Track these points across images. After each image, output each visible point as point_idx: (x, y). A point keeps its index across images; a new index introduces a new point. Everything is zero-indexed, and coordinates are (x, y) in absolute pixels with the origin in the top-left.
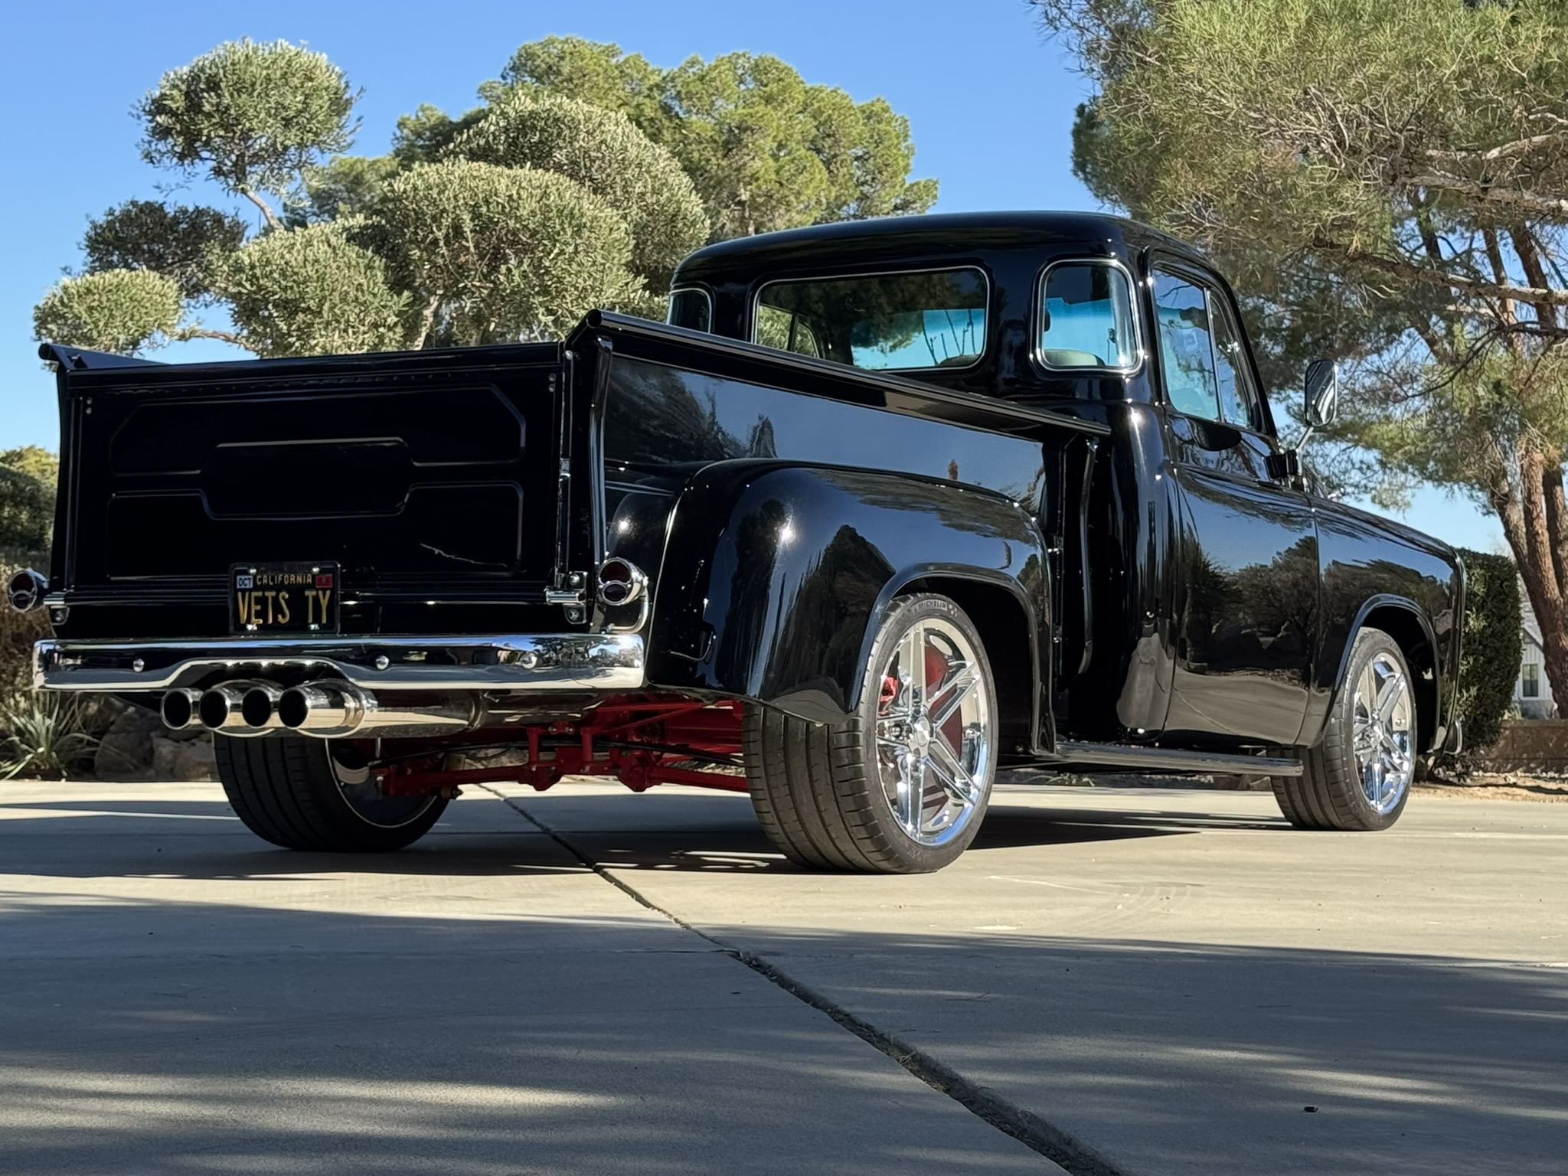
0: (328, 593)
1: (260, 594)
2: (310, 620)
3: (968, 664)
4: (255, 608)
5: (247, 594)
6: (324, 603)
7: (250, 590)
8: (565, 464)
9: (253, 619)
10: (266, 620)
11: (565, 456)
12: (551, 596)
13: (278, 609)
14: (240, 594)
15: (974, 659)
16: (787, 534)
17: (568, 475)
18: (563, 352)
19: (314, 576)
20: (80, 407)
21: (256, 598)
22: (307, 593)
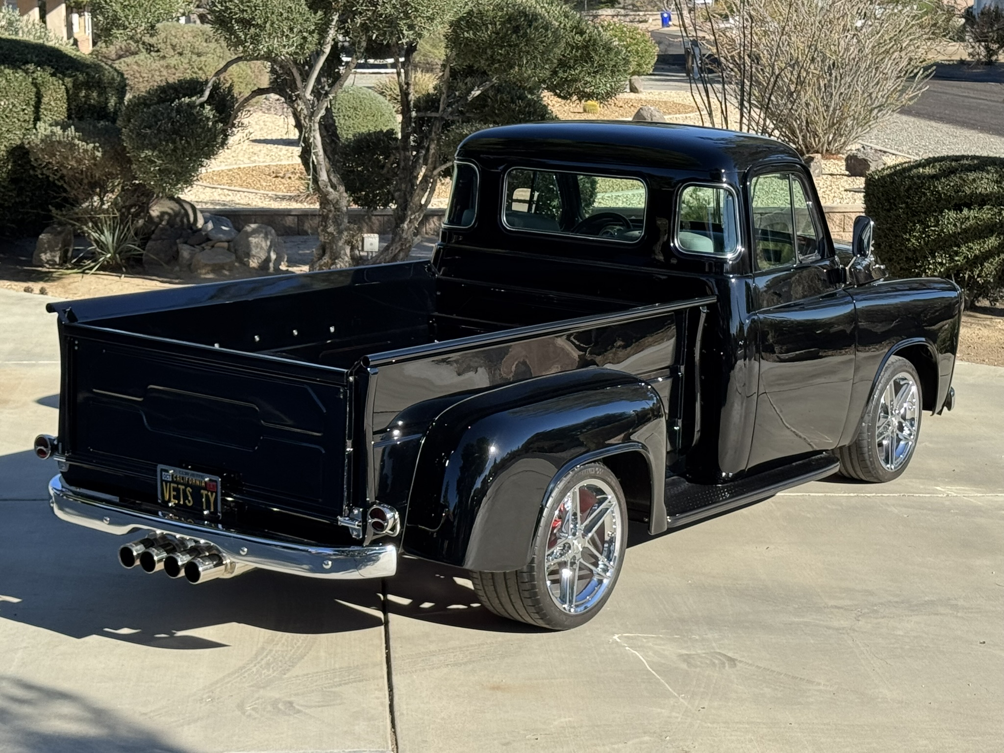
0: (214, 494)
1: (176, 485)
2: (204, 507)
3: (609, 497)
4: (173, 493)
5: (168, 484)
6: (212, 500)
7: (170, 482)
8: (349, 443)
9: (172, 499)
10: (179, 501)
11: (349, 439)
12: (343, 521)
13: (186, 497)
14: (164, 483)
15: (613, 495)
16: (493, 450)
17: (352, 449)
18: (348, 377)
19: (206, 483)
20: (72, 345)
21: (173, 487)
22: (202, 491)
